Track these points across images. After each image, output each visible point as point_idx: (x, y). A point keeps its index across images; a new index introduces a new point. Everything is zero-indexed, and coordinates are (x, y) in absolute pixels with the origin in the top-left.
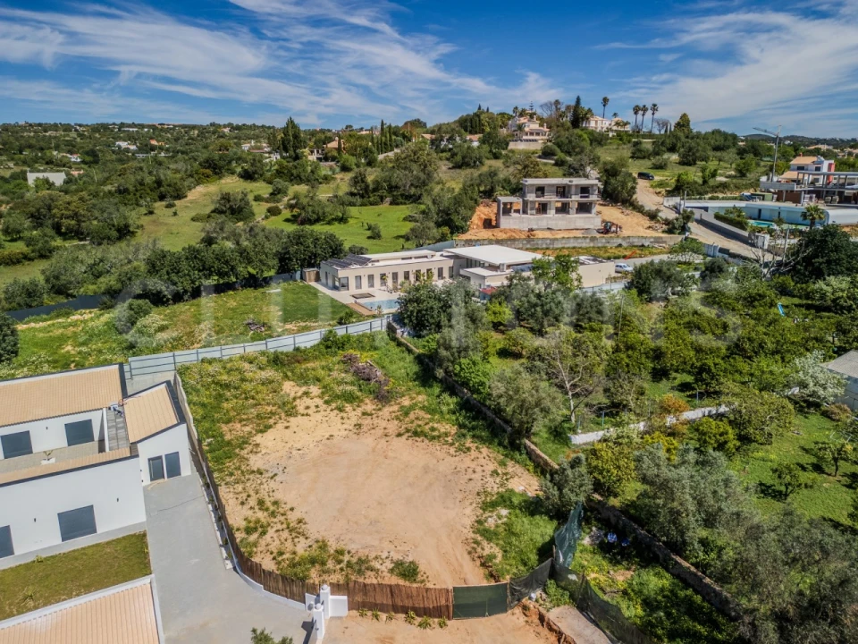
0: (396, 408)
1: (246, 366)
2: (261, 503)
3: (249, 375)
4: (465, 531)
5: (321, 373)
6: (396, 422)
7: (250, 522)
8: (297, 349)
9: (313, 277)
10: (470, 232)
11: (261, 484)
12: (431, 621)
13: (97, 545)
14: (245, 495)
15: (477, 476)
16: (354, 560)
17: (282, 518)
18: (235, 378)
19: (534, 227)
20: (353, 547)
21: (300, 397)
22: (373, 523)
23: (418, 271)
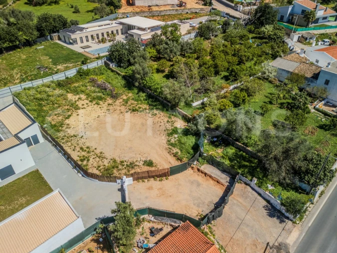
0: (121, 100)
1: (47, 89)
2: (81, 148)
3: (50, 93)
4: (165, 145)
5: (83, 88)
6: (124, 107)
7: (80, 157)
8: (67, 78)
9: (57, 38)
10: (122, 8)
11: (78, 141)
12: (163, 178)
13: (19, 179)
14: (73, 147)
15: (162, 124)
16: (129, 164)
17: (93, 153)
18: (44, 96)
19: (151, 4)
20: (126, 159)
21: (78, 100)
22: (130, 148)
23: (108, 32)
